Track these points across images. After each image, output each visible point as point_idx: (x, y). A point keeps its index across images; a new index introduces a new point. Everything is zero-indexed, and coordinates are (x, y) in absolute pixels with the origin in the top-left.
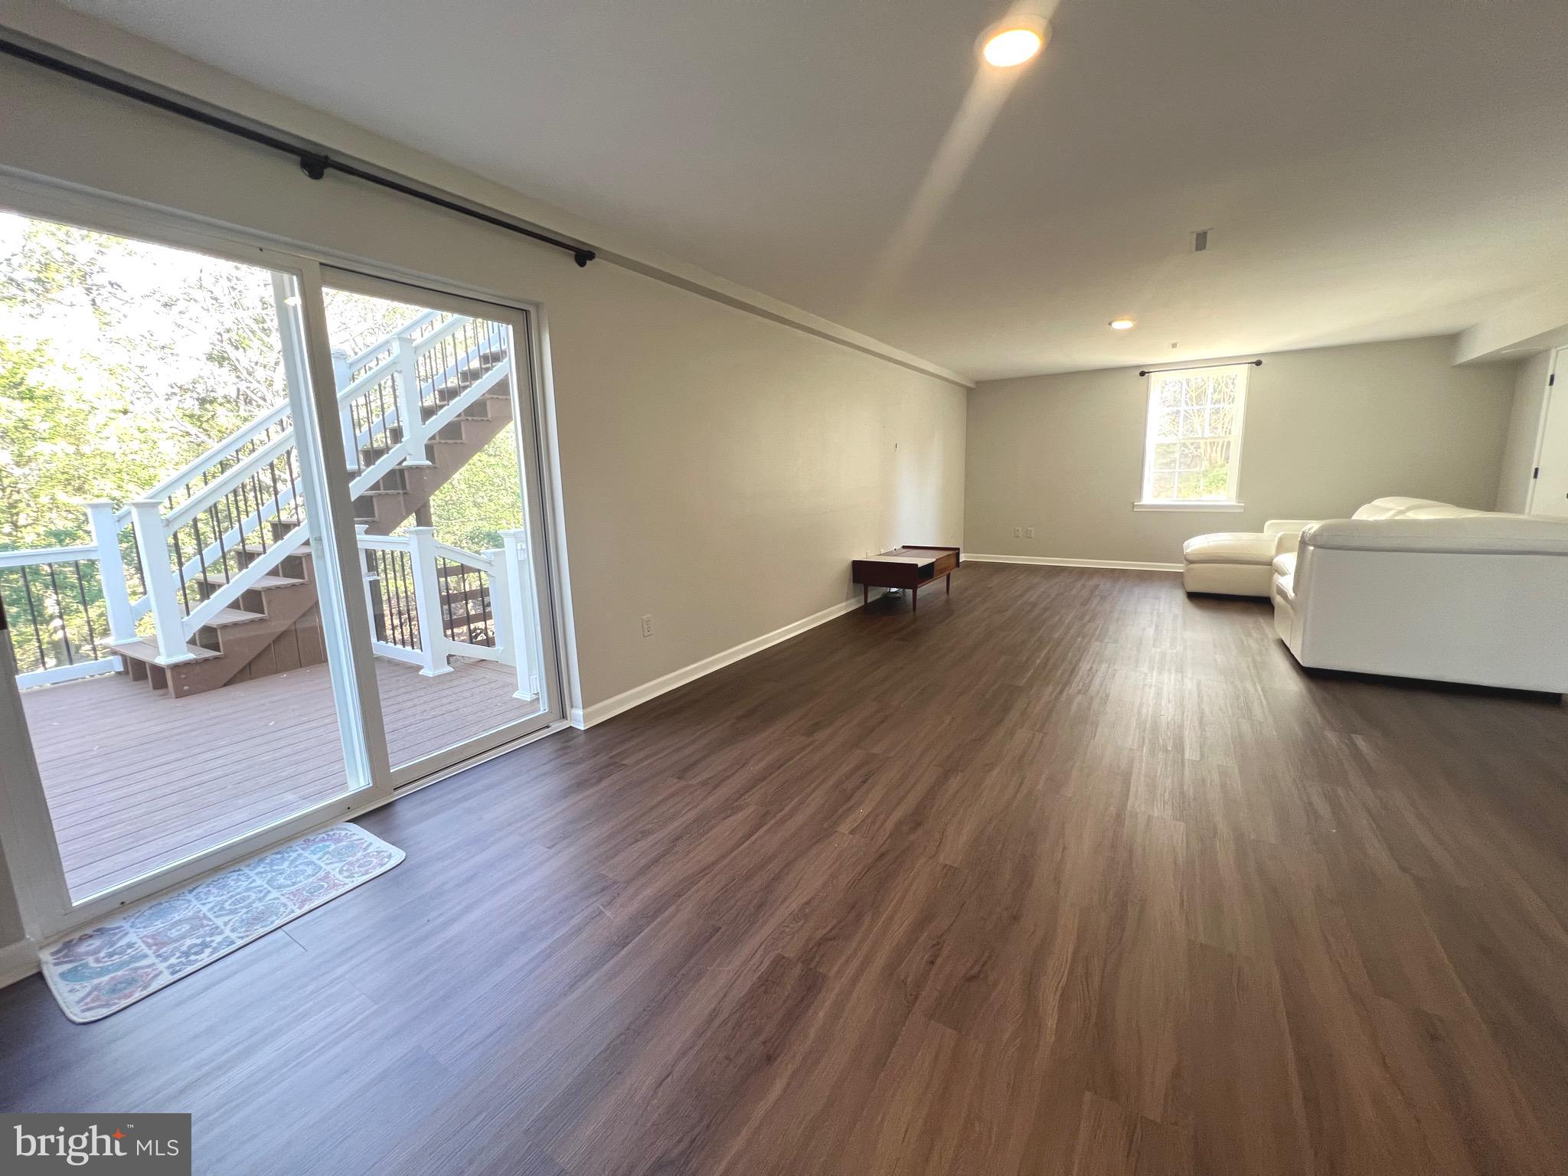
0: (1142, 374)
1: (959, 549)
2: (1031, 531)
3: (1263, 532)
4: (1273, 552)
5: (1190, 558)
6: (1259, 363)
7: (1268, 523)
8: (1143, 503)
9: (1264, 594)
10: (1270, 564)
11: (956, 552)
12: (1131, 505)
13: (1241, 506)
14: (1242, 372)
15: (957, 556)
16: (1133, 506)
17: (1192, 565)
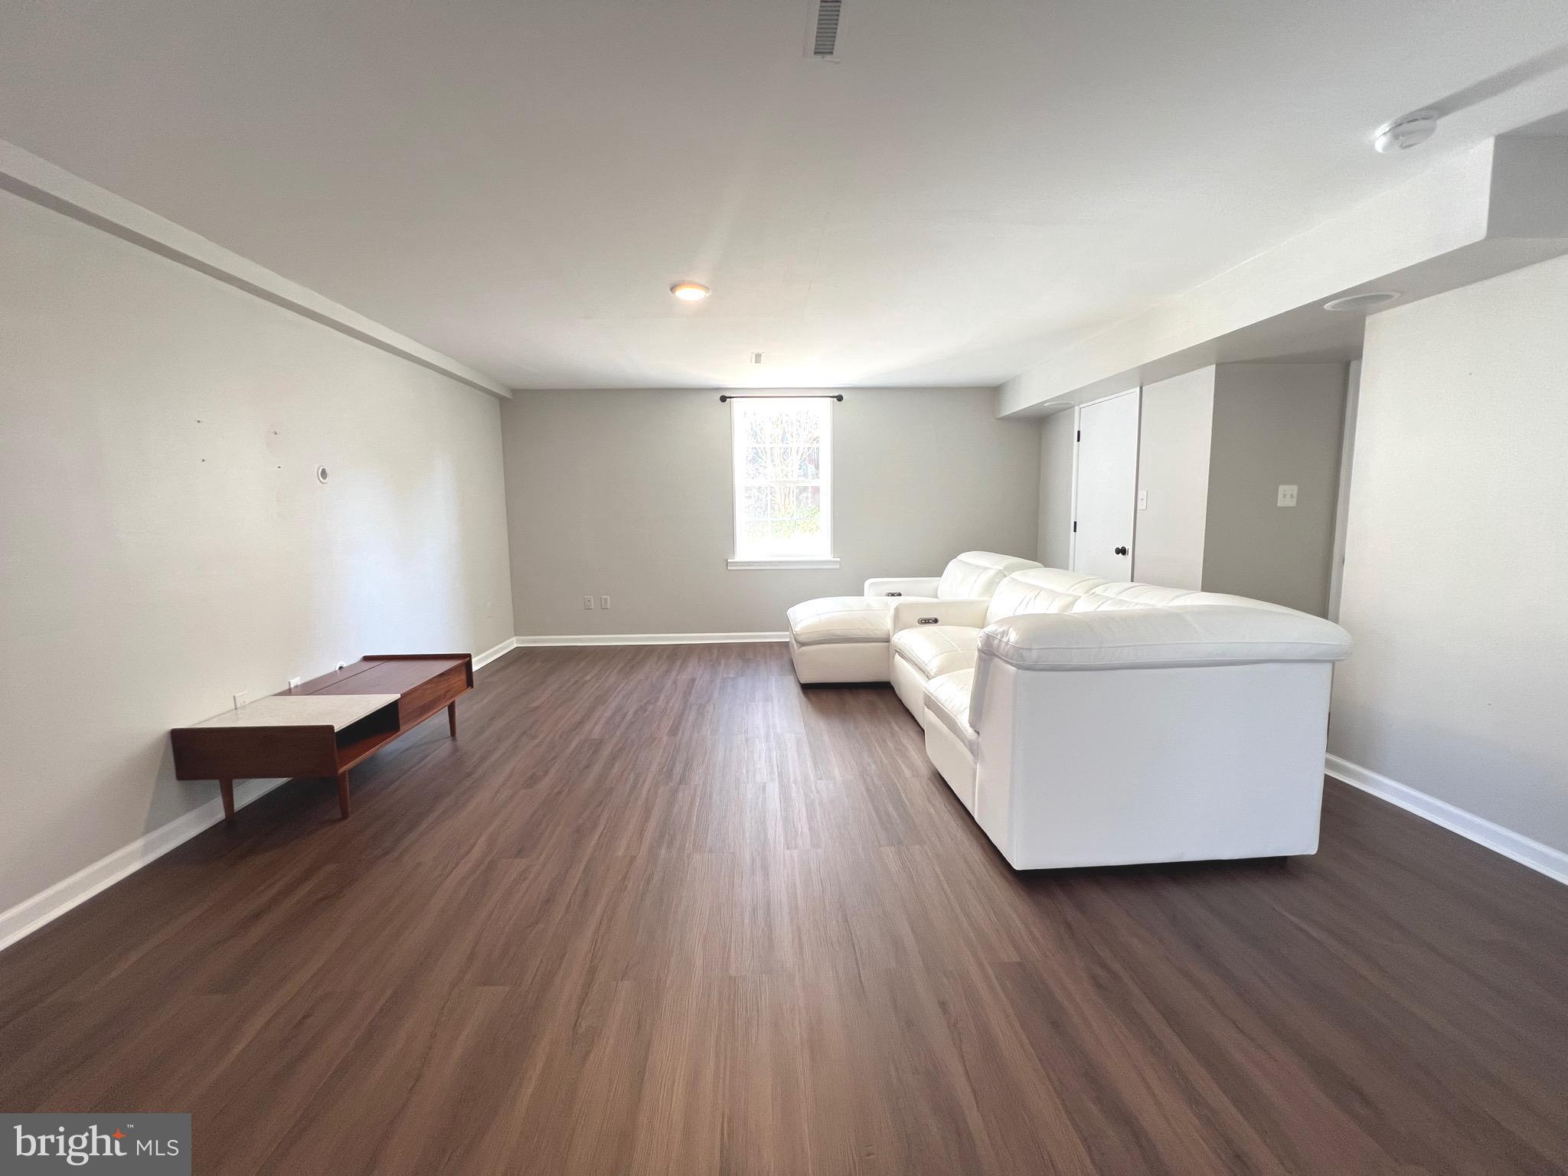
0: (723, 399)
1: (469, 656)
2: (606, 600)
3: (863, 595)
4: (888, 624)
5: (801, 639)
6: (840, 398)
7: (867, 583)
8: (737, 559)
9: (882, 678)
10: (887, 640)
11: (466, 659)
12: (725, 564)
13: (836, 562)
14: (824, 407)
15: (469, 665)
16: (727, 563)
17: (804, 648)
